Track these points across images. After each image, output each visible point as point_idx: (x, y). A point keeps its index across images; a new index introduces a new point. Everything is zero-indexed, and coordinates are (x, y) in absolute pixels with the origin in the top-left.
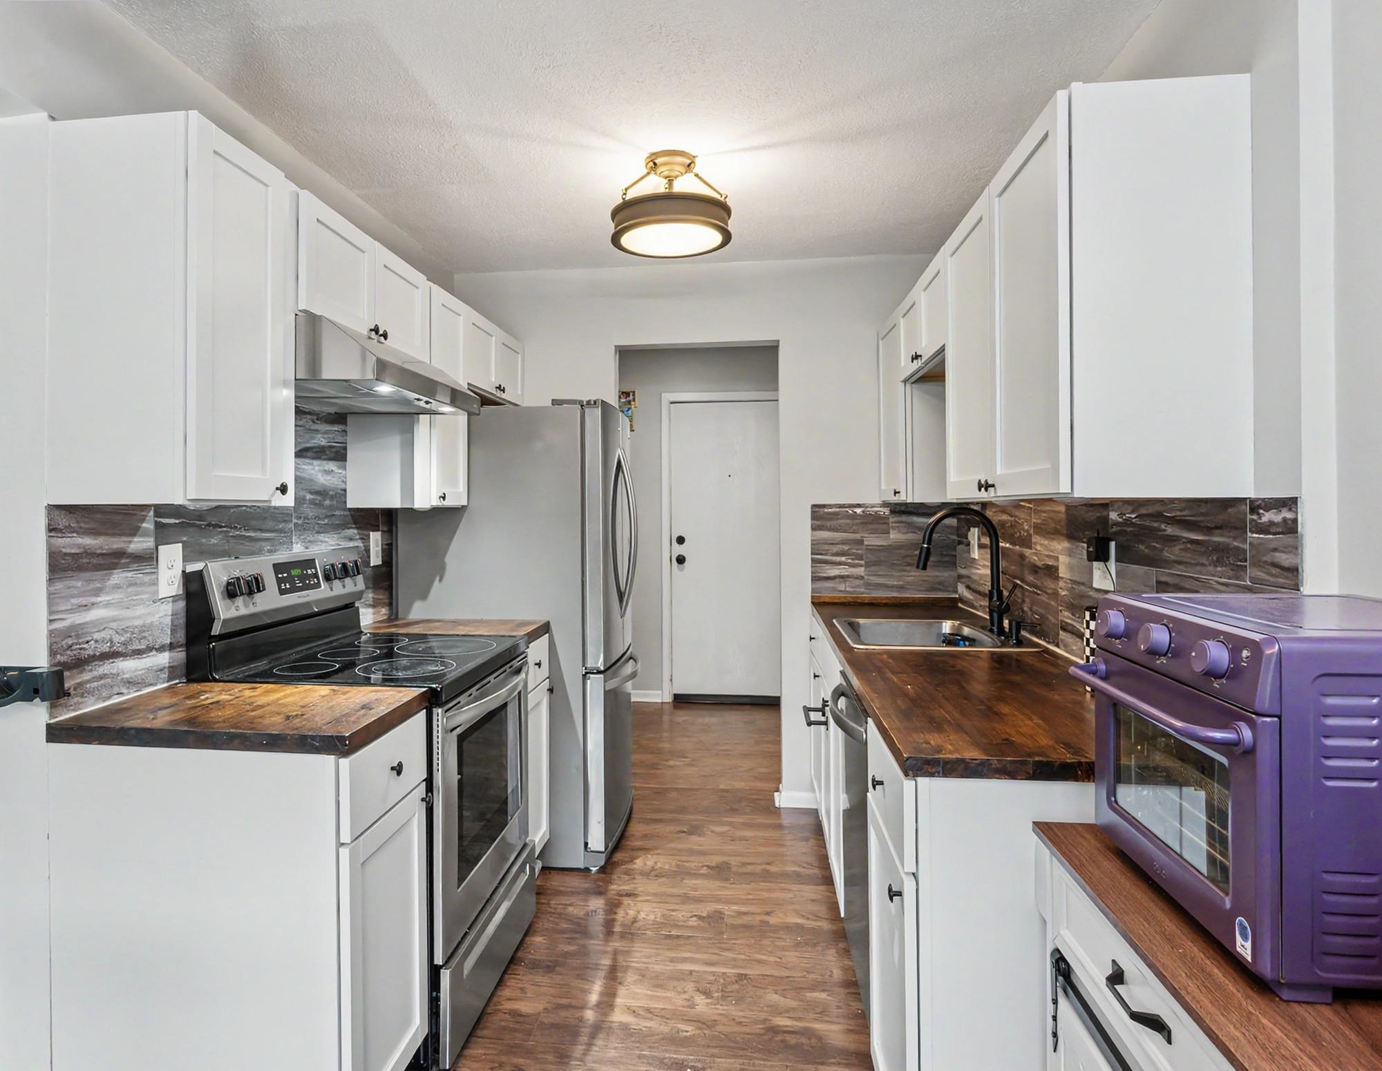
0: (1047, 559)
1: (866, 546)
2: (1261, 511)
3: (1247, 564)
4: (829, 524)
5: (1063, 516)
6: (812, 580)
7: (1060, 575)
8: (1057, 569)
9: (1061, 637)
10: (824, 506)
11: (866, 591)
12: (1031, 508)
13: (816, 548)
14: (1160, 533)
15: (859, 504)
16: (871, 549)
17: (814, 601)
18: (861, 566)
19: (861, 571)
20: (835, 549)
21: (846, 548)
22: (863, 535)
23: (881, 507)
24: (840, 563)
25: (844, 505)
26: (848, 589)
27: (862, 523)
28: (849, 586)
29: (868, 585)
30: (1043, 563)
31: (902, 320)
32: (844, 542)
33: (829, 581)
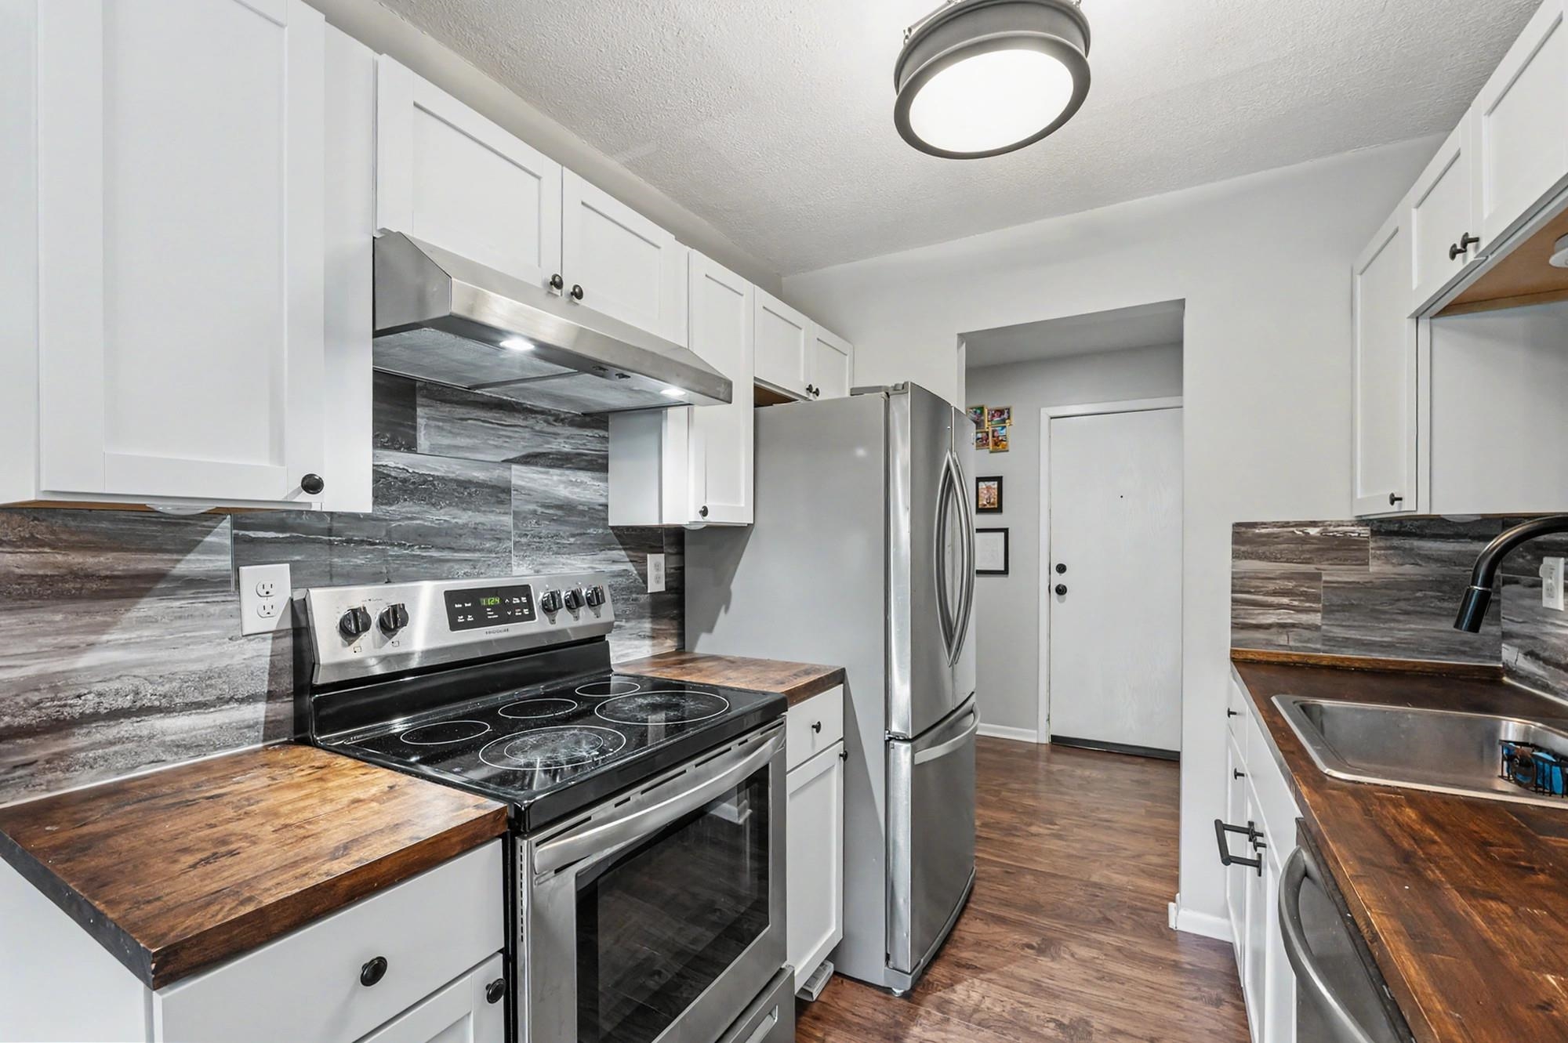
1: (1326, 582)
4: (1261, 550)
6: (1232, 627)
10: (1254, 525)
11: (1323, 648)
13: (1239, 584)
15: (1314, 522)
16: (1331, 587)
17: (1236, 656)
18: (1319, 611)
19: (1316, 619)
20: (1271, 586)
21: (1290, 585)
22: (1319, 566)
23: (1353, 526)
24: (1280, 606)
25: (1288, 523)
26: (1292, 644)
27: (1318, 550)
28: (1295, 640)
29: (1329, 640)
32: (1289, 577)
33: (1261, 630)
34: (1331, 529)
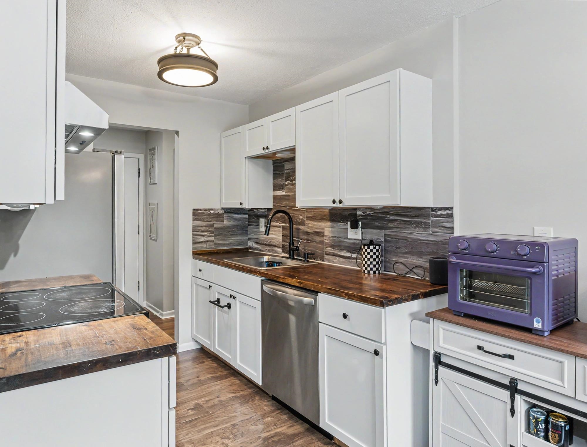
0: (316, 229)
1: (215, 227)
2: (437, 211)
3: (431, 227)
4: (200, 218)
5: (328, 213)
6: (193, 244)
7: (325, 235)
8: (324, 233)
9: (325, 257)
10: (198, 210)
11: (215, 247)
12: (305, 210)
13: (195, 229)
14: (386, 218)
15: (212, 209)
16: (217, 229)
17: (193, 253)
18: (213, 236)
19: (212, 238)
20: (203, 229)
21: (207, 228)
22: (213, 222)
23: (220, 210)
24: (204, 235)
25: (206, 209)
26: (207, 247)
27: (213, 218)
29: (216, 245)
30: (313, 231)
31: (247, 131)
32: (206, 226)
33: (200, 244)
34: (216, 211)
